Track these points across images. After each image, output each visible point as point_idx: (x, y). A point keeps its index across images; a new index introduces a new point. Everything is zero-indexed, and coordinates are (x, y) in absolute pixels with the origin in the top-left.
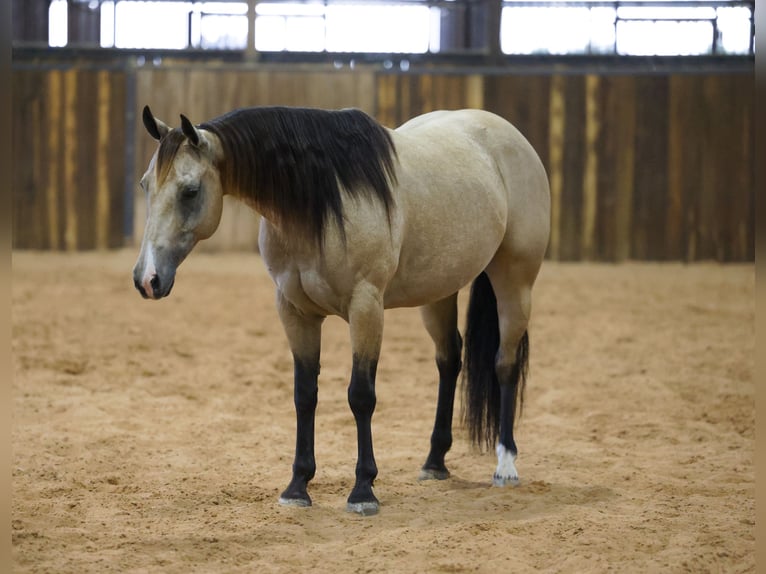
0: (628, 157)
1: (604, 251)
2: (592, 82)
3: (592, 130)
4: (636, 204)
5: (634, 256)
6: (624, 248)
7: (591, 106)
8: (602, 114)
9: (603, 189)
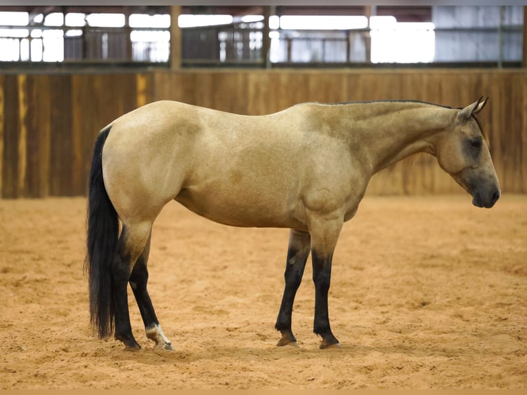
0: (47, 129)
1: (33, 191)
2: (22, 79)
3: (23, 111)
4: (53, 160)
5: (52, 194)
6: (46, 188)
7: (22, 95)
8: (29, 100)
9: (31, 150)
